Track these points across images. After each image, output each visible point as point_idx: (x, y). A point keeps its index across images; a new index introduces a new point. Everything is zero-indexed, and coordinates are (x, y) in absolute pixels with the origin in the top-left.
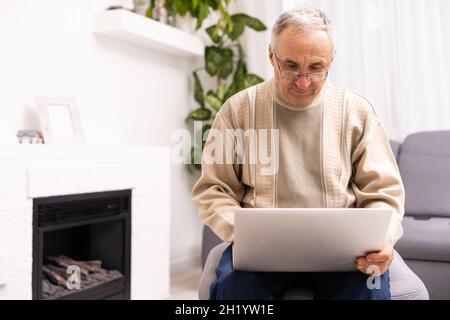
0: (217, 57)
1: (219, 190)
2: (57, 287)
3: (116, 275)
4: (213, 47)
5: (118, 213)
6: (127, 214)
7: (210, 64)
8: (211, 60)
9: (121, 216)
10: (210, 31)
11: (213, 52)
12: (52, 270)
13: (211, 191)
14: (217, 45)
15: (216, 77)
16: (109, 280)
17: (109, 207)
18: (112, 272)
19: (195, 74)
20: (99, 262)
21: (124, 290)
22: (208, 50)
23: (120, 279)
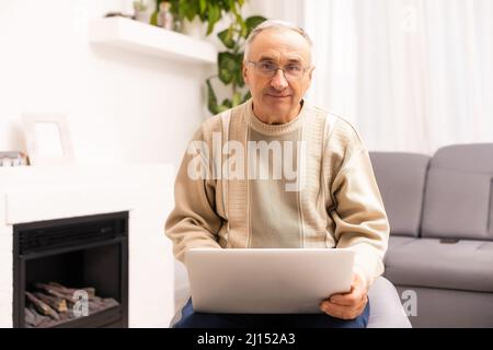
0: (232, 64)
1: (193, 223)
2: (43, 318)
3: (111, 303)
4: (227, 54)
5: (114, 237)
6: (124, 238)
7: (224, 72)
8: (225, 67)
9: (117, 239)
10: (222, 35)
11: (226, 59)
12: (39, 299)
13: (184, 224)
14: (231, 51)
15: (230, 86)
16: (102, 308)
17: (103, 230)
18: (107, 300)
19: (208, 82)
20: (93, 290)
21: (120, 320)
22: (221, 56)
23: (116, 307)
